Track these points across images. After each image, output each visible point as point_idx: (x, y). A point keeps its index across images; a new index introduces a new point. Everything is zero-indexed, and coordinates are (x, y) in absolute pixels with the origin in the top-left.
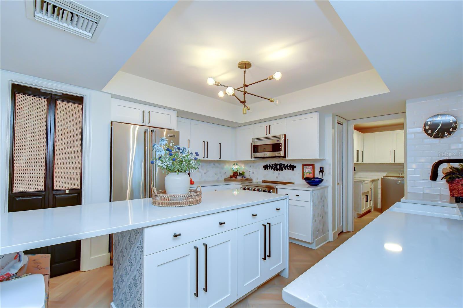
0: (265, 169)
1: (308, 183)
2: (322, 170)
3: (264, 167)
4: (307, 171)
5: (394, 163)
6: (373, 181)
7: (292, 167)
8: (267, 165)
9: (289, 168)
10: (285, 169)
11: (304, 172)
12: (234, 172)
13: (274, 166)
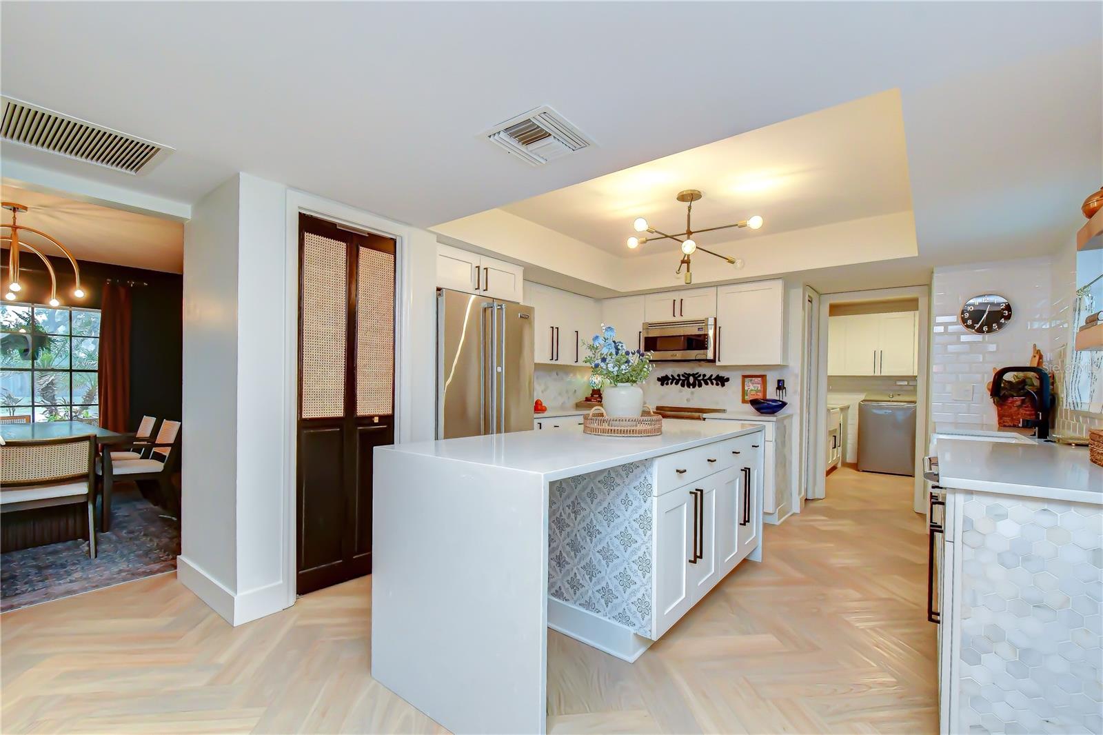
0: (662, 384)
1: (758, 410)
2: (781, 386)
3: (659, 379)
4: (752, 387)
5: (879, 375)
6: (842, 409)
7: (722, 381)
8: (667, 375)
9: (714, 382)
10: (707, 384)
11: (746, 388)
12: (593, 390)
13: (682, 378)
